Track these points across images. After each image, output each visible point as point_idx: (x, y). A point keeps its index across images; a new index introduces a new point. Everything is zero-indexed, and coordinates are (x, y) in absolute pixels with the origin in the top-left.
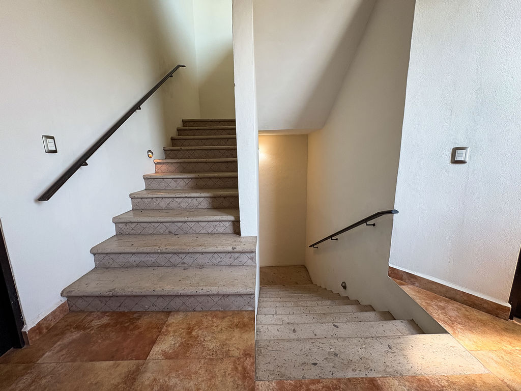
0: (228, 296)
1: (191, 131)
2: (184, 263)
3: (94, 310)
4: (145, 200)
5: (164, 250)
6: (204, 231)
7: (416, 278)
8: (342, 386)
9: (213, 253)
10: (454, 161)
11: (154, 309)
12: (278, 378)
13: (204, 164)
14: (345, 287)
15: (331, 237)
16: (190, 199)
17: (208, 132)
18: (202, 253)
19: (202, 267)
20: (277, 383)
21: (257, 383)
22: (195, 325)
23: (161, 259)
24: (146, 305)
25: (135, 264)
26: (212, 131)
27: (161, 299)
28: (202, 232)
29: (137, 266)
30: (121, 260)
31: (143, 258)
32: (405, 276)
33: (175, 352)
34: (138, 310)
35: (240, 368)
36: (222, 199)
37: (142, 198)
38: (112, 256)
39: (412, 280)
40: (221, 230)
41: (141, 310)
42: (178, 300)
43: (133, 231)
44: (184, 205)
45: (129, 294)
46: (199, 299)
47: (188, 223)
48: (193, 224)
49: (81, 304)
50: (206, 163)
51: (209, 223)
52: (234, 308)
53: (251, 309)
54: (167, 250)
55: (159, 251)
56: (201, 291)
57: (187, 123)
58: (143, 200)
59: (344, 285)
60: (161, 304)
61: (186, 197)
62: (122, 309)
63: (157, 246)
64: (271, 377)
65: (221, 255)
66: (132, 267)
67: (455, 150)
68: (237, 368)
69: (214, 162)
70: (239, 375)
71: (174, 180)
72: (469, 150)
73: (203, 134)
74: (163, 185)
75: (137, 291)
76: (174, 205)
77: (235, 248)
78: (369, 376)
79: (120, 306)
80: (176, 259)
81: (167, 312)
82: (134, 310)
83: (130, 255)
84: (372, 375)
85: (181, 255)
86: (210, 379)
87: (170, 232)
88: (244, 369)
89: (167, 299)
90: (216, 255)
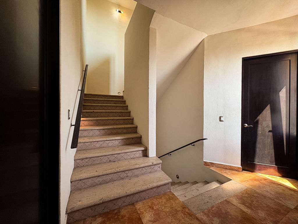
0: (160, 186)
1: (92, 101)
2: (128, 176)
3: (86, 217)
4: (87, 144)
5: (119, 171)
6: (129, 157)
7: (214, 164)
8: (220, 205)
9: (142, 167)
10: (220, 121)
11: (124, 204)
12: (201, 211)
13: (111, 120)
14: (178, 178)
15: (168, 154)
16: (114, 141)
17: (103, 102)
18: (137, 169)
19: (137, 176)
20: (203, 213)
21: (196, 215)
22: (152, 204)
23: (115, 177)
24: (120, 203)
25: (99, 183)
26: (105, 102)
27: (128, 197)
28: (128, 158)
29: (100, 184)
30: (90, 182)
31: (105, 178)
32: (210, 164)
33: (154, 218)
34: (115, 208)
35: (186, 214)
36: (131, 139)
37: (84, 143)
38: (83, 181)
39: (213, 165)
40: (137, 155)
41: (117, 207)
42: (137, 195)
43: (86, 164)
44: (110, 144)
45: (113, 198)
46: (147, 192)
47: (121, 154)
48: (123, 154)
49: (77, 216)
50: (112, 120)
51: (132, 153)
52: (162, 192)
53: (169, 191)
54: (120, 170)
55: (116, 171)
56: (149, 187)
57: (87, 96)
58: (85, 143)
59: (177, 176)
60: (128, 200)
61: (113, 140)
62: (105, 211)
63: (113, 169)
64: (199, 212)
65: (146, 168)
66: (97, 185)
67: (220, 117)
68: (185, 214)
69: (117, 120)
70: (188, 216)
71: (98, 130)
72: (224, 117)
73: (100, 103)
74: (91, 134)
75: (116, 195)
76: (105, 145)
77: (153, 163)
78: (224, 199)
79: (104, 209)
80: (123, 175)
81: (132, 204)
82: (112, 209)
83: (96, 178)
84: (225, 199)
85: (126, 172)
86: (179, 222)
87: (110, 161)
88: (188, 213)
89: (132, 196)
90: (143, 169)
